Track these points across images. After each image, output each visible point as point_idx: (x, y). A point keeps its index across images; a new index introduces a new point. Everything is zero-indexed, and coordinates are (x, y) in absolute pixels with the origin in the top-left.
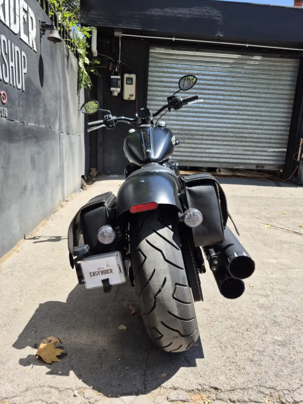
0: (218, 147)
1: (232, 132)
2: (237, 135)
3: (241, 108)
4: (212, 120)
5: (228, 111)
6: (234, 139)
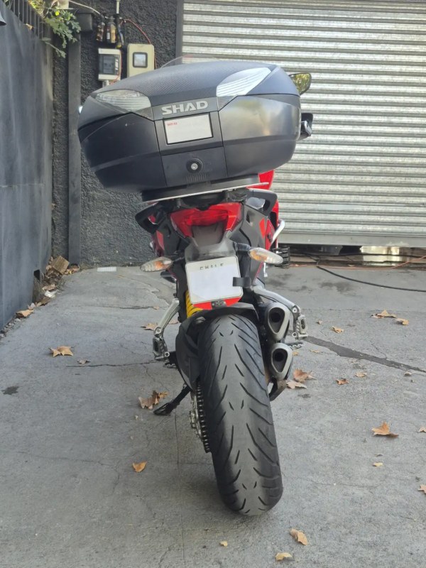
0: (347, 198)
1: (376, 164)
2: (388, 169)
3: (395, 109)
4: (330, 138)
5: (366, 119)
6: (381, 179)
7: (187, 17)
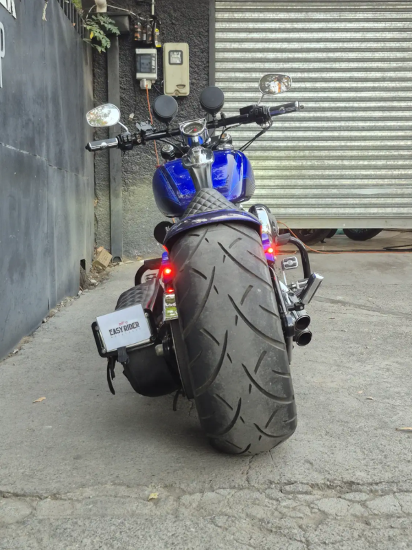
0: (380, 182)
7: (219, 15)
